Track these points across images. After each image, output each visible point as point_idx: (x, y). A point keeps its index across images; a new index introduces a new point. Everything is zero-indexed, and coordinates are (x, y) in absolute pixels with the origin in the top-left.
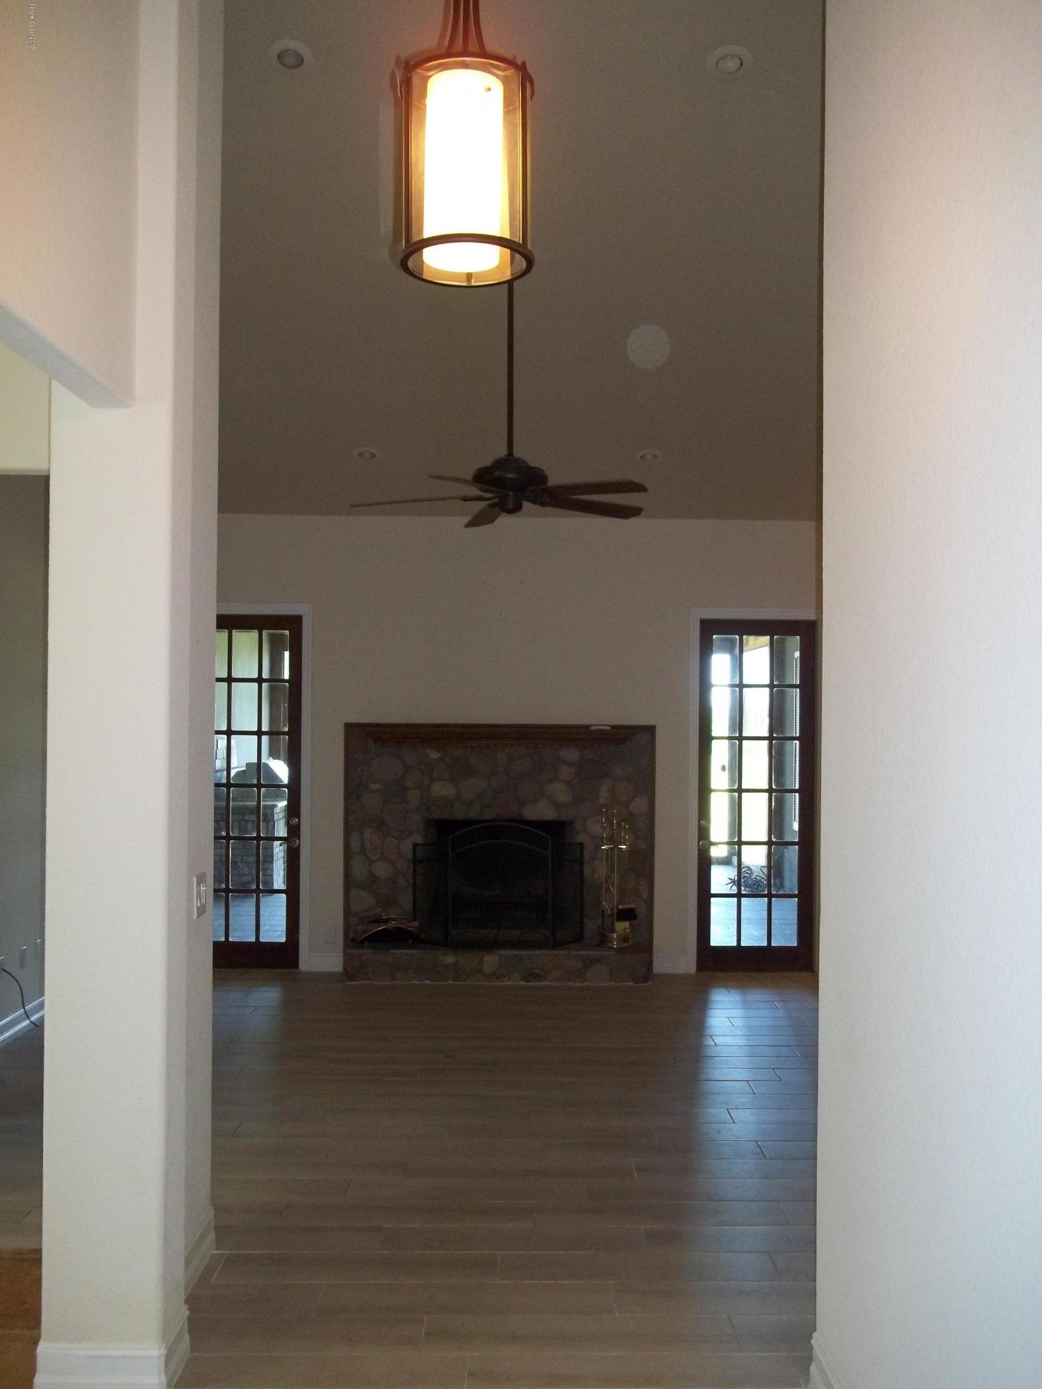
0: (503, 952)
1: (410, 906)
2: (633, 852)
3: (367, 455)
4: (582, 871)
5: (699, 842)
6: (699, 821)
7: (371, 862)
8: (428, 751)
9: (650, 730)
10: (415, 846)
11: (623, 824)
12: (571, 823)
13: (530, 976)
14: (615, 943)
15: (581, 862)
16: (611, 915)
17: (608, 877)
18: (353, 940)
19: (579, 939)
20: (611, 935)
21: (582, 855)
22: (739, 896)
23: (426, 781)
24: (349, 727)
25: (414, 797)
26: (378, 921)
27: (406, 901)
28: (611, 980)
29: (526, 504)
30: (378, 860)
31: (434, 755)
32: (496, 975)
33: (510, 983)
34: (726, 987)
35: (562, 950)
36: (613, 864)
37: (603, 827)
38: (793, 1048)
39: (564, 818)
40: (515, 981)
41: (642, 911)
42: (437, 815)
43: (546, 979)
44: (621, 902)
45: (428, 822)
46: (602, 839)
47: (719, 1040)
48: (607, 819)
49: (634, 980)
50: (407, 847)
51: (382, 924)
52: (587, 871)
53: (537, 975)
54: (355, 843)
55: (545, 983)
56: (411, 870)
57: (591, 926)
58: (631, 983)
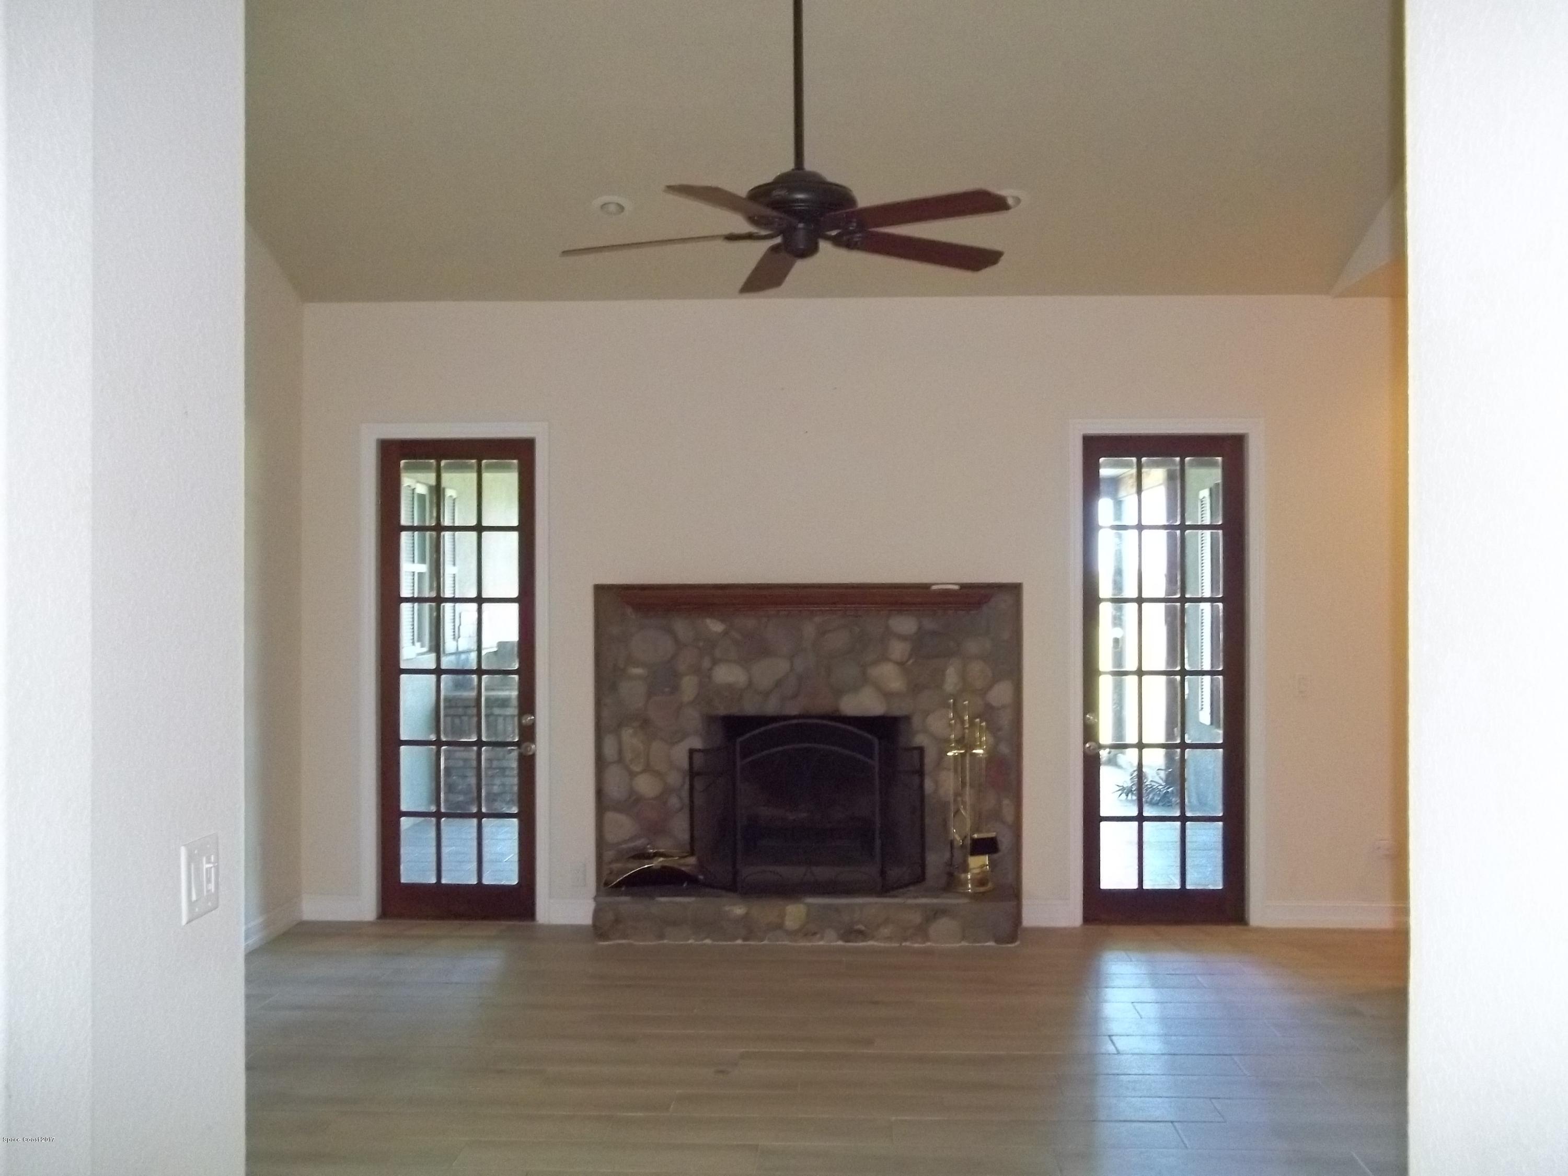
0: (810, 900)
1: (686, 837)
2: (994, 759)
3: (612, 208)
4: (921, 786)
5: (1085, 743)
6: (1085, 714)
7: (632, 775)
8: (708, 621)
9: (1015, 590)
10: (692, 752)
11: (978, 720)
12: (907, 719)
13: (850, 933)
14: (970, 886)
15: (920, 773)
16: (963, 846)
17: (957, 795)
18: (606, 884)
19: (919, 878)
20: (963, 876)
21: (922, 764)
22: (1140, 819)
23: (706, 663)
24: (600, 590)
25: (689, 686)
26: (642, 855)
27: (680, 827)
28: (964, 938)
29: (824, 245)
30: (642, 772)
31: (715, 626)
32: (806, 932)
33: (821, 943)
34: (1126, 950)
35: (895, 896)
36: (963, 778)
37: (950, 725)
38: (1236, 1058)
39: (896, 712)
40: (830, 940)
41: (1005, 843)
42: (722, 711)
43: (873, 938)
44: (978, 830)
45: (711, 720)
46: (947, 741)
47: (1122, 1044)
48: (955, 712)
49: (996, 941)
50: (680, 754)
51: (646, 861)
52: (929, 785)
53: (860, 932)
54: (610, 750)
55: (871, 943)
56: (687, 786)
57: (935, 860)
58: (991, 944)
